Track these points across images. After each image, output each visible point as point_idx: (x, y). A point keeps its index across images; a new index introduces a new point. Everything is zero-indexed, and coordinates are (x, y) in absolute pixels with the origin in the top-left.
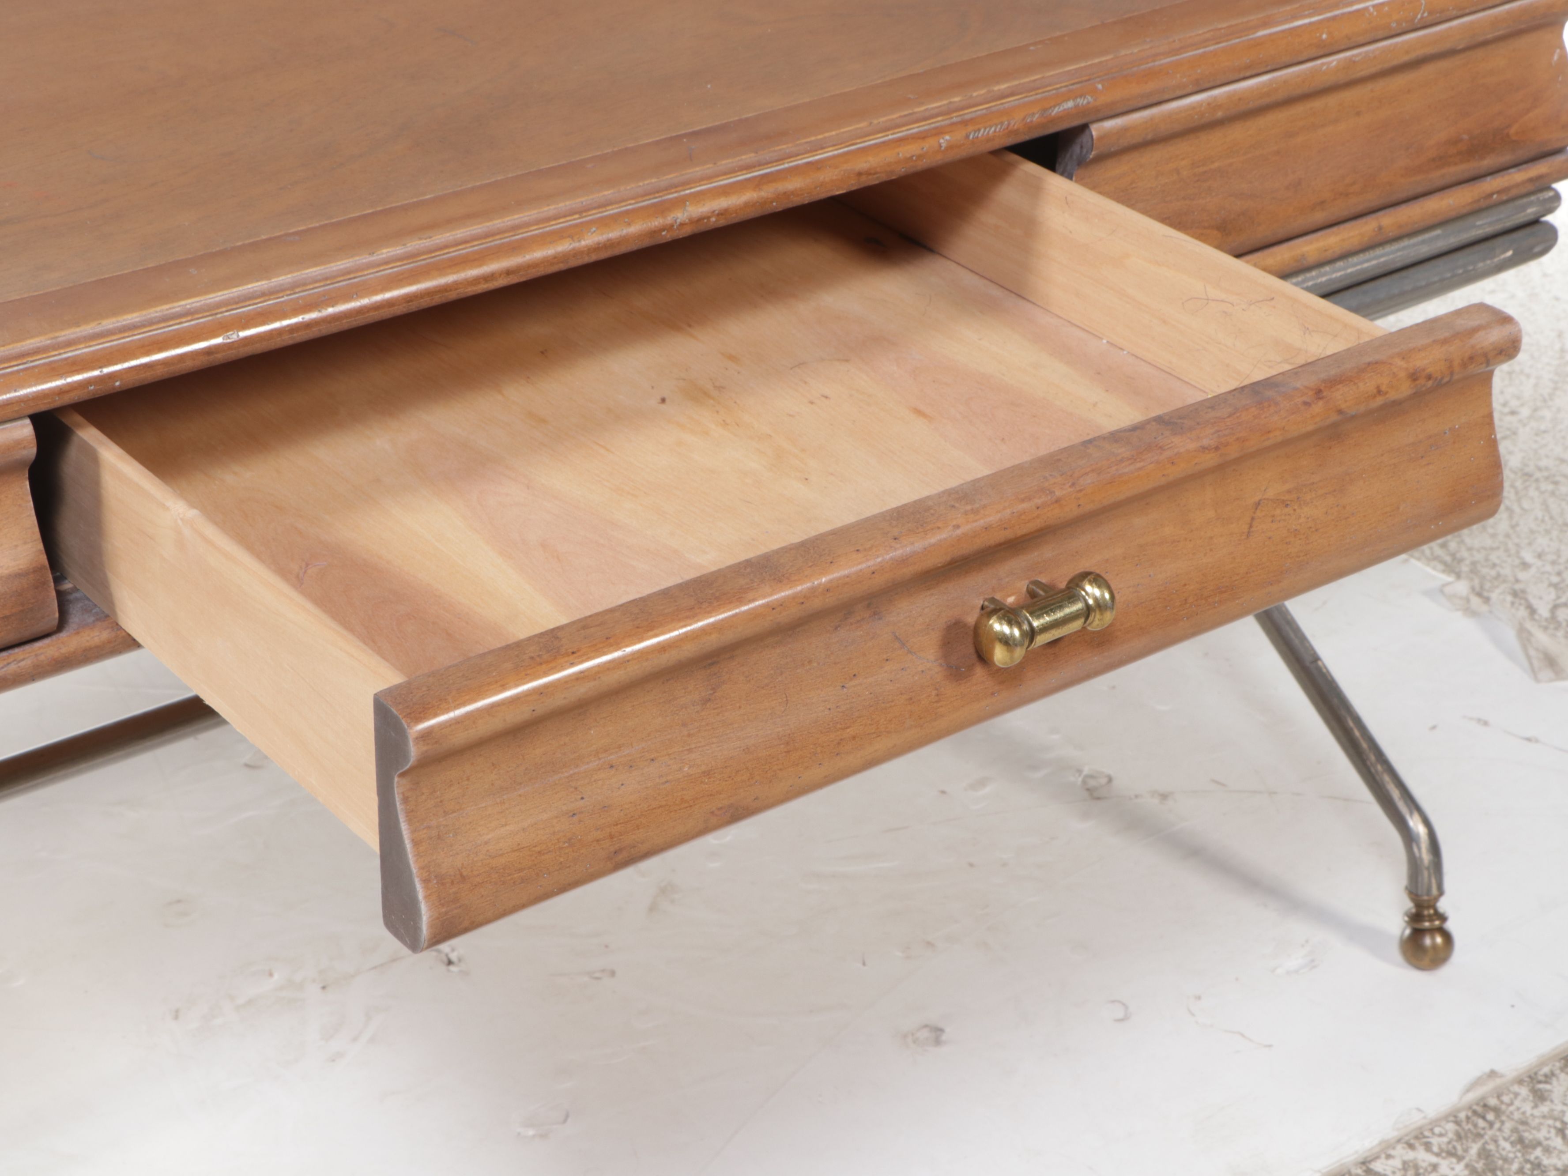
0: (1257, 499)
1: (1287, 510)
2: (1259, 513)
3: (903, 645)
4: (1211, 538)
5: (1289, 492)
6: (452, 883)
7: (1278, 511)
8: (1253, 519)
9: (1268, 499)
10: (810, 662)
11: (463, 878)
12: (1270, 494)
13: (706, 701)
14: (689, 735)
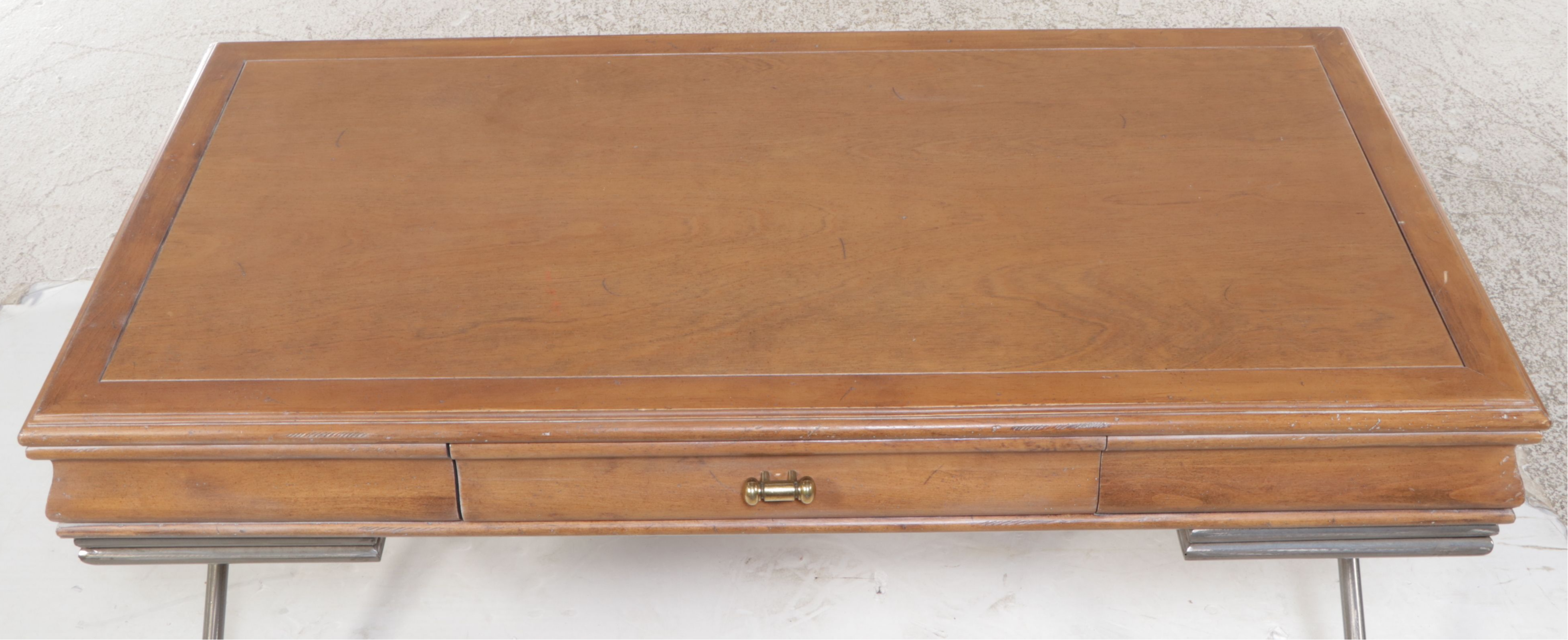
0: (935, 469)
1: (952, 479)
2: (934, 475)
3: (714, 477)
4: (902, 479)
5: (956, 471)
6: (476, 503)
7: (946, 478)
8: (930, 477)
9: (941, 471)
10: (663, 471)
11: (480, 503)
12: (943, 469)
13: (607, 472)
14: (597, 482)
